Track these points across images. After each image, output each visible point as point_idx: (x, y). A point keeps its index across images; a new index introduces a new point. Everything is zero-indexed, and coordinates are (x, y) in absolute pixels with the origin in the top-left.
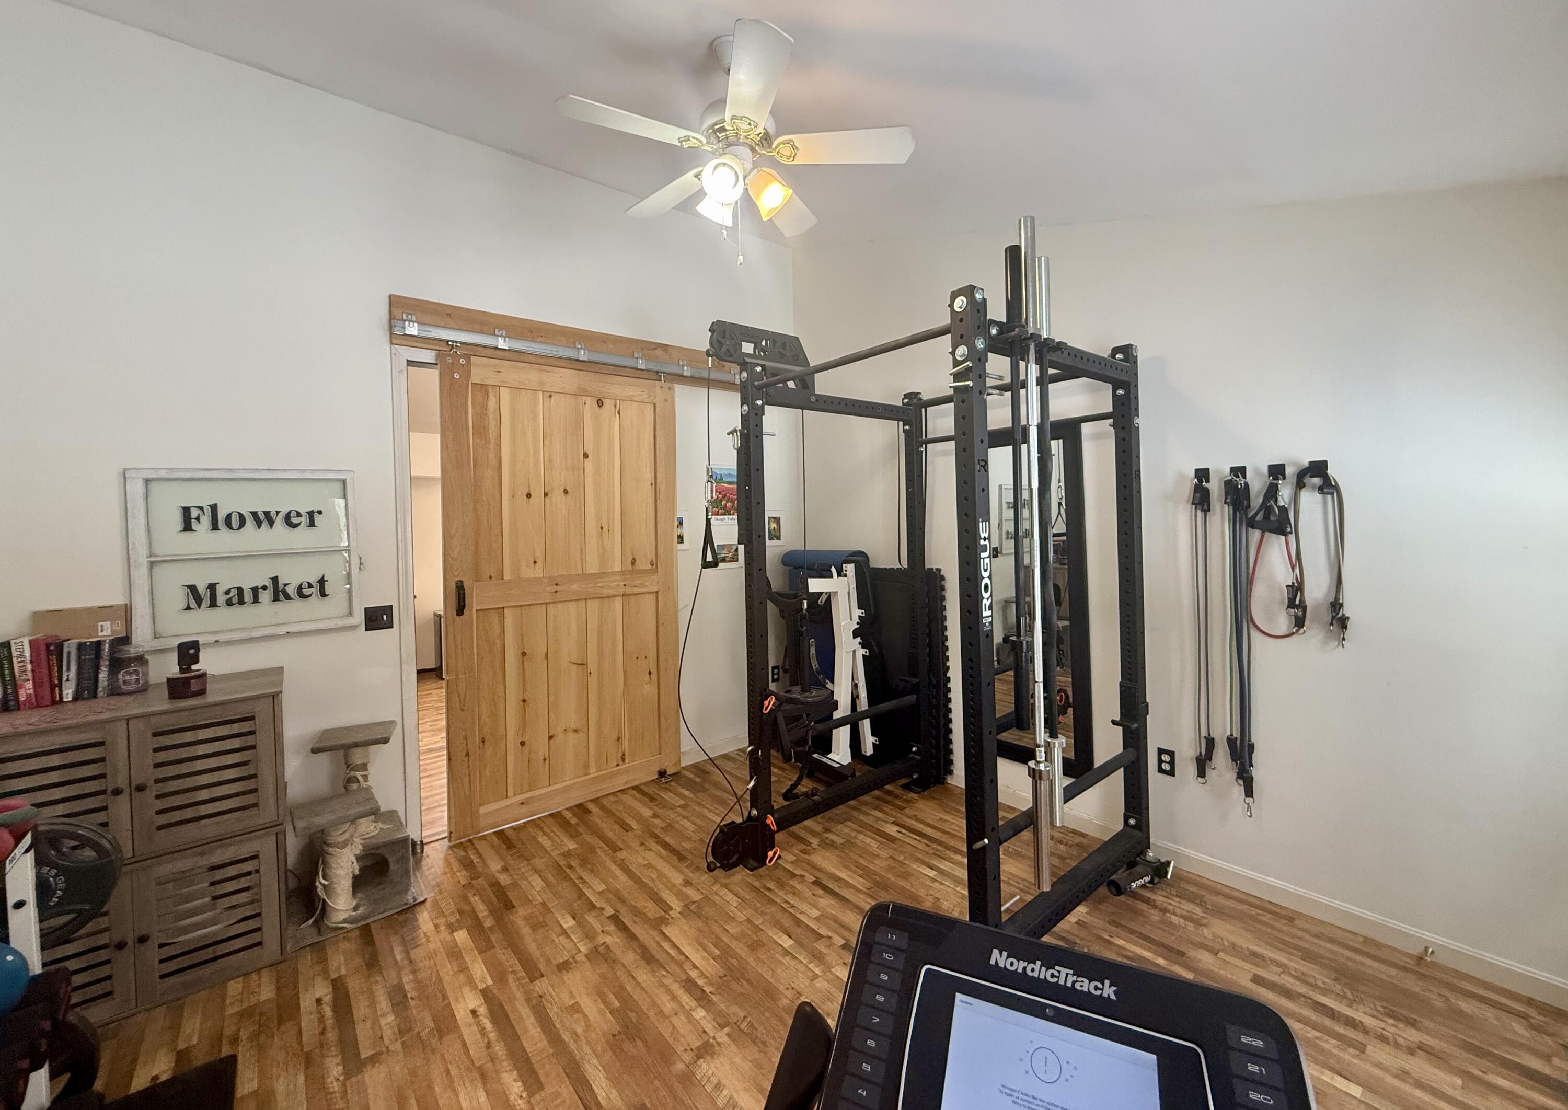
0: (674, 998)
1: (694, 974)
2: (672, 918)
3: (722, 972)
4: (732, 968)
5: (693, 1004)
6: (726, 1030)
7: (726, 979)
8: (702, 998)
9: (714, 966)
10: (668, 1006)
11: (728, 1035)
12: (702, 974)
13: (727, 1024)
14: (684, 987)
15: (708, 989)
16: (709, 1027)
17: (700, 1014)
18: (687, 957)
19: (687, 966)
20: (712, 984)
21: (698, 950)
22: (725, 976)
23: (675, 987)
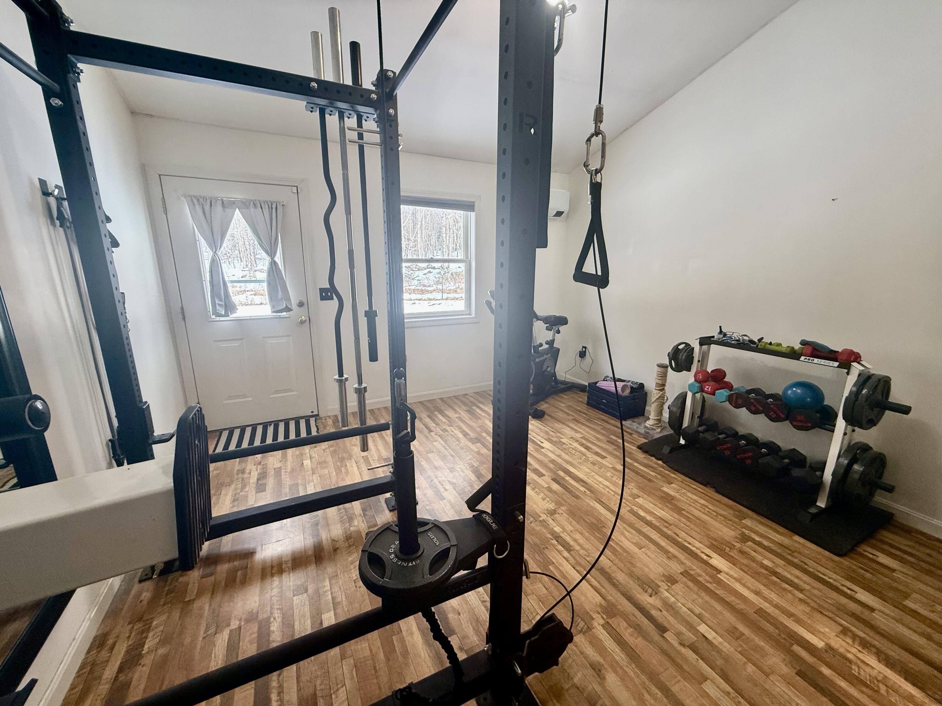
0: (575, 540)
1: (566, 554)
2: (599, 613)
3: (546, 551)
4: (539, 553)
5: (562, 535)
6: (541, 519)
7: (544, 546)
8: (557, 538)
9: (553, 558)
10: (578, 536)
11: (540, 517)
12: (560, 552)
13: (540, 521)
14: (571, 546)
15: (554, 542)
16: (551, 522)
17: (557, 529)
18: (574, 568)
19: (572, 560)
20: (552, 545)
21: (566, 572)
22: (544, 548)
23: (578, 548)
